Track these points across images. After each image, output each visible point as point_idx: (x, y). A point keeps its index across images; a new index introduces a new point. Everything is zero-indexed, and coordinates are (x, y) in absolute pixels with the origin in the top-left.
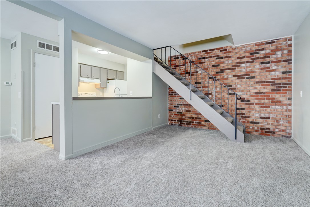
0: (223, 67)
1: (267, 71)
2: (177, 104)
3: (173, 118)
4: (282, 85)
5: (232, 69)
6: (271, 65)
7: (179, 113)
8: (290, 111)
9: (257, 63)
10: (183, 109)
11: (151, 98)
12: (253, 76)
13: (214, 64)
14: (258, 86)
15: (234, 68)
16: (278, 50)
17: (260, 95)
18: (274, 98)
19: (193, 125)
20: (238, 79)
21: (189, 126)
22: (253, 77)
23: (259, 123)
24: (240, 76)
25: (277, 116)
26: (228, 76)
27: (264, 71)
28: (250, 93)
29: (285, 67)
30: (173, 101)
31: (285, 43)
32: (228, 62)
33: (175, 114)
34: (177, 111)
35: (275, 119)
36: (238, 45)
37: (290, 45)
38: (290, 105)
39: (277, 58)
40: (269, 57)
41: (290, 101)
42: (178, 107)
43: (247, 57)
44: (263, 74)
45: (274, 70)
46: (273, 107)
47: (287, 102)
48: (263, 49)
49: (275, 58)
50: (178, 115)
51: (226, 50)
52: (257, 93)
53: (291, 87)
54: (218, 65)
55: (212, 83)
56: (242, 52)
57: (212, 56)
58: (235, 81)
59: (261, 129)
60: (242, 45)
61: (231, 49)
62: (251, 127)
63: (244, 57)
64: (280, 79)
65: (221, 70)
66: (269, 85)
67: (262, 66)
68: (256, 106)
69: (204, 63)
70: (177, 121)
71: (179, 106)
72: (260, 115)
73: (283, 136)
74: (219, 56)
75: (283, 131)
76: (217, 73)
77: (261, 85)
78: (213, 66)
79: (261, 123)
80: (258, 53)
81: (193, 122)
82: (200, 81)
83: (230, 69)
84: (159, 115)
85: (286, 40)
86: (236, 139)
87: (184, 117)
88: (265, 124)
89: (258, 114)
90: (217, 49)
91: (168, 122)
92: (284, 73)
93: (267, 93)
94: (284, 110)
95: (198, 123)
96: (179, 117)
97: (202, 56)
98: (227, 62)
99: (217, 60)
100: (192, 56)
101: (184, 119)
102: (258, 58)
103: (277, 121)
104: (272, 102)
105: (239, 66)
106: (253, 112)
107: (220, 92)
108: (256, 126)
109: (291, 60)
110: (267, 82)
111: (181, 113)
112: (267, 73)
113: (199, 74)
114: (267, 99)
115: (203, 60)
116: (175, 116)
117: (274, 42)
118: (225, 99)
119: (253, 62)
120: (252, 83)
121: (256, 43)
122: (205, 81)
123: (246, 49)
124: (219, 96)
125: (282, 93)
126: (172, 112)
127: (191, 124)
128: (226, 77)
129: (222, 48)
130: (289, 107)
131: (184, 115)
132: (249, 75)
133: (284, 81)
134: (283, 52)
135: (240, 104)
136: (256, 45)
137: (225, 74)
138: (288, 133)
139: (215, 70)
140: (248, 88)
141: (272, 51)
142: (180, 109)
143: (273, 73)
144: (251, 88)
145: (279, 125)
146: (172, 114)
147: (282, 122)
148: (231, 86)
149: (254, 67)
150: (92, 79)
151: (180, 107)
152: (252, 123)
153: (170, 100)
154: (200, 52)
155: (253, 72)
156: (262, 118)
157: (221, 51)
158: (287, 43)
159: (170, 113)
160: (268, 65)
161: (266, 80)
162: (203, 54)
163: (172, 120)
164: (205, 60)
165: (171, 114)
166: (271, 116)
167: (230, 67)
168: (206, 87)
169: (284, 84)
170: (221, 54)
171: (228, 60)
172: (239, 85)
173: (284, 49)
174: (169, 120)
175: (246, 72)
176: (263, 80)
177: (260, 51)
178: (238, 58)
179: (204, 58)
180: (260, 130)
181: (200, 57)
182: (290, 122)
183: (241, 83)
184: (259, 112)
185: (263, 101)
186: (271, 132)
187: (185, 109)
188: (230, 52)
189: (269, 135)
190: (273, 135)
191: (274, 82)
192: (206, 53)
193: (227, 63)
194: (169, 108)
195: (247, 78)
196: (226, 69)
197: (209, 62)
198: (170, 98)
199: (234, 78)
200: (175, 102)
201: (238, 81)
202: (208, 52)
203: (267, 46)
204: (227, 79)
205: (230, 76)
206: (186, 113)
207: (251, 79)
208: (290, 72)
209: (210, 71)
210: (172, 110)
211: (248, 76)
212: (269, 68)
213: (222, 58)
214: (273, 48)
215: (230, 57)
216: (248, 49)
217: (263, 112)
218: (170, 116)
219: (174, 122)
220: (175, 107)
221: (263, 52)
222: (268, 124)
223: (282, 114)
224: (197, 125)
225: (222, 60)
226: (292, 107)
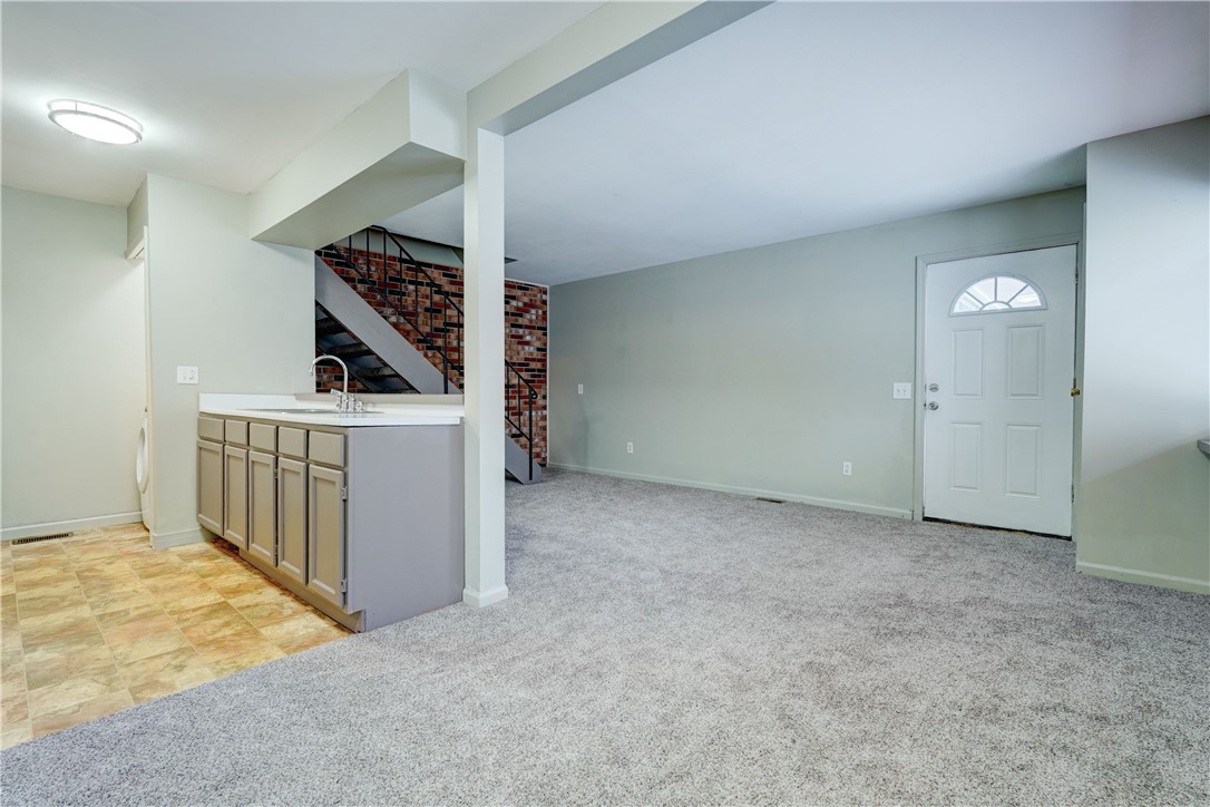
1: (519, 343)
4: (536, 373)
6: (524, 333)
8: (544, 418)
13: (428, 303)
16: (532, 305)
29: (540, 339)
31: (539, 295)
37: (545, 303)
38: (545, 408)
39: (531, 321)
40: (521, 316)
41: (545, 400)
44: (515, 347)
45: (527, 343)
46: (527, 413)
47: (542, 402)
48: (514, 298)
49: (529, 320)
51: (456, 277)
52: (507, 386)
53: (546, 377)
54: (439, 311)
57: (425, 281)
64: (533, 360)
65: (446, 324)
66: (522, 370)
67: (513, 331)
69: (404, 294)
74: (440, 286)
75: (538, 455)
76: (437, 330)
78: (428, 310)
80: (508, 303)
85: (540, 291)
86: (531, 479)
89: (508, 429)
90: (438, 267)
92: (539, 349)
94: (540, 418)
97: (399, 272)
99: (437, 297)
102: (507, 314)
104: (525, 403)
109: (545, 329)
110: (519, 364)
112: (520, 347)
114: (519, 398)
115: (401, 287)
117: (527, 289)
128: (456, 343)
129: (447, 268)
130: (544, 412)
133: (539, 365)
134: (537, 312)
137: (453, 335)
138: (543, 458)
139: (431, 322)
141: (525, 304)
143: (526, 348)
147: (537, 440)
157: (445, 275)
158: (541, 296)
160: (521, 331)
161: (518, 359)
162: (401, 267)
164: (405, 288)
166: (525, 430)
169: (539, 370)
170: (445, 284)
171: (459, 303)
173: (539, 308)
176: (515, 360)
177: (511, 301)
179: (404, 281)
181: (392, 273)
182: (545, 439)
185: (513, 403)
191: (527, 365)
192: (409, 269)
197: (417, 295)
203: (520, 292)
204: (457, 349)
208: (545, 350)
209: (420, 322)
212: (521, 337)
213: (448, 294)
214: (526, 300)
215: (462, 296)
221: (514, 303)
223: (537, 424)
226: (547, 412)
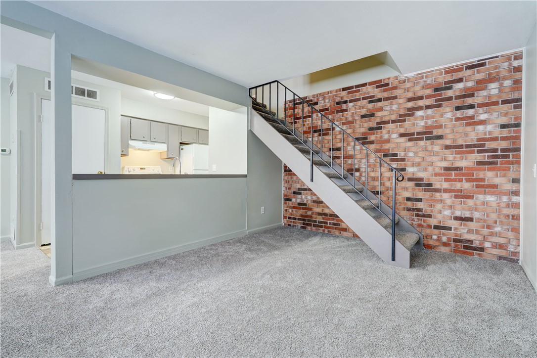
0: (382, 117)
1: (468, 124)
2: (299, 189)
3: (291, 214)
4: (499, 153)
5: (399, 121)
6: (476, 113)
7: (302, 205)
8: (517, 205)
9: (448, 109)
10: (309, 197)
11: (245, 176)
12: (440, 134)
13: (363, 112)
14: (450, 155)
15: (401, 119)
16: (491, 79)
17: (453, 172)
18: (483, 180)
19: (325, 227)
20: (410, 140)
21: (319, 229)
22: (440, 137)
23: (450, 229)
24: (413, 134)
25: (487, 216)
26: (390, 136)
27: (461, 124)
28: (434, 169)
29: (506, 114)
30: (291, 182)
31: (506, 64)
32: (391, 107)
33: (294, 208)
34: (299, 201)
35: (485, 221)
36: (411, 75)
37: (518, 69)
38: (517, 193)
39: (490, 97)
40: (472, 95)
41: (516, 185)
42: (300, 194)
43: (428, 97)
44: (460, 129)
45: (482, 122)
46: (481, 197)
47: (510, 187)
48: (460, 80)
49: (485, 97)
50: (300, 208)
51: (387, 84)
52: (446, 169)
53: (519, 157)
54: (372, 115)
55: (361, 149)
56: (417, 88)
57: (361, 97)
58: (403, 145)
59: (455, 240)
60: (418, 74)
61: (396, 83)
62: (435, 237)
63: (421, 98)
64: (495, 139)
65: (378, 123)
66: (473, 152)
67: (459, 114)
68: (445, 196)
69: (346, 110)
70: (299, 219)
71: (302, 192)
72: (453, 213)
73: (500, 258)
74: (373, 97)
75: (501, 246)
76: (371, 129)
77: (457, 153)
78: (363, 116)
79: (456, 229)
80: (450, 88)
81: (326, 223)
82: (339, 145)
83: (394, 122)
84: (263, 208)
85: (508, 58)
86: (393, 259)
87: (309, 213)
88: (464, 232)
89: (449, 211)
90: (371, 84)
91: (283, 222)
92: (503, 126)
93: (467, 168)
94: (503, 205)
95: (334, 224)
96: (301, 212)
97: (342, 98)
98: (388, 108)
99: (371, 106)
100: (324, 98)
101: (311, 217)
102: (450, 99)
103: (488, 227)
104: (477, 186)
105: (412, 115)
106: (439, 206)
107: (375, 165)
108: (444, 234)
109: (519, 100)
110: (467, 146)
111: (305, 204)
112: (469, 129)
113: (337, 133)
114: (468, 180)
115: (344, 106)
116: (294, 210)
117: (483, 65)
118: (385, 179)
119: (440, 106)
120: (437, 148)
121: (446, 68)
122: (348, 144)
123: (425, 81)
124: (372, 174)
125: (499, 169)
126: (290, 202)
127: (321, 227)
128: (386, 137)
129: (380, 81)
130: (515, 199)
131: (310, 209)
132: (431, 133)
133: (504, 144)
134: (501, 85)
135: (413, 189)
136: (447, 72)
137: (384, 131)
138: (512, 252)
139: (366, 125)
140: (429, 159)
141: (479, 82)
142: (303, 197)
143: (480, 128)
144: (436, 158)
145: (492, 234)
146: (290, 207)
147: (498, 229)
148: (396, 155)
149: (442, 115)
150: (152, 143)
151: (304, 195)
152: (436, 227)
153: (286, 181)
154: (340, 89)
155: (440, 127)
156: (456, 218)
157: (377, 87)
158: (510, 64)
159: (285, 205)
160: (471, 112)
161: (465, 141)
162: (344, 93)
163: (290, 218)
164: (347, 106)
165: (288, 207)
166: (476, 215)
167: (394, 117)
168: (351, 157)
169: (503, 150)
170: (378, 93)
171: (391, 104)
172: (411, 152)
173: (505, 79)
174: (285, 217)
175: (426, 127)
176: (460, 142)
177: (454, 85)
178: (410, 100)
179: (346, 102)
180: (452, 244)
181: (338, 99)
182: (516, 230)
183: (414, 149)
184: (451, 207)
185: (458, 186)
186: (475, 249)
187: (312, 199)
188: (395, 88)
189: (472, 254)
190: (479, 255)
191: (483, 145)
192: (349, 93)
193: (389, 110)
194: (285, 196)
195: (428, 139)
196: (387, 122)
197: (355, 108)
198: (287, 177)
199: (403, 139)
200: (295, 185)
201: (410, 144)
202: (354, 89)
203: (469, 72)
204: (388, 141)
205: (394, 136)
206: (313, 206)
207: (435, 141)
208: (518, 125)
209: (357, 127)
210: (290, 200)
211: (428, 135)
212: (472, 117)
213: (380, 100)
214: (479, 76)
215: (395, 97)
216: (429, 81)
217: (458, 206)
218: (286, 210)
219: (293, 222)
220: (294, 193)
221: (460, 85)
222: (470, 231)
223: (500, 211)
224: (333, 228)
225: (380, 104)
226: (521, 199)
